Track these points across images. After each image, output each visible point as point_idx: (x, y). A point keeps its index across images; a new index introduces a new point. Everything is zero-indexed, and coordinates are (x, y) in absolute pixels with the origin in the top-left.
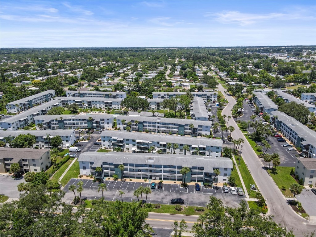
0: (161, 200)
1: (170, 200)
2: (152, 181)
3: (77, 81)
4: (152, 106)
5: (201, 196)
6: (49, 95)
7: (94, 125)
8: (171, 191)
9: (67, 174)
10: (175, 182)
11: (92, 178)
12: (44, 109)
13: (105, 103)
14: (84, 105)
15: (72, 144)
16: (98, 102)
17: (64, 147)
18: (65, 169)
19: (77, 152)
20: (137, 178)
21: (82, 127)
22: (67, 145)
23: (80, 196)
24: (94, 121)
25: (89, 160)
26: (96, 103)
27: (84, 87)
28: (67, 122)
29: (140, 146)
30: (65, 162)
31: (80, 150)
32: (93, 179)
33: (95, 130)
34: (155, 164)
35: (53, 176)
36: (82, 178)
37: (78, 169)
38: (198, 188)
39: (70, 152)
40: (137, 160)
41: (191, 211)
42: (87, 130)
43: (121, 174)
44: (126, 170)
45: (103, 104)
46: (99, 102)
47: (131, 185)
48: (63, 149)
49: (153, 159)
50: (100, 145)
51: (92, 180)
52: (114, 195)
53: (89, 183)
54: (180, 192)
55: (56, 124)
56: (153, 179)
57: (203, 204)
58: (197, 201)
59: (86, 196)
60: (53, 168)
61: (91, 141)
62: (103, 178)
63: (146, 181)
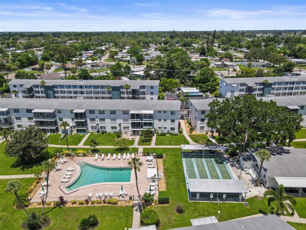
3: (35, 62)
13: (133, 116)
16: (107, 114)
26: (102, 116)
27: (50, 71)
45: (126, 120)
46: (113, 112)
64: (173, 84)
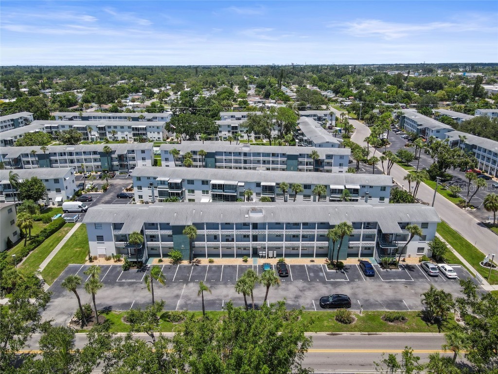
0: (294, 301)
1: (316, 300)
2: (261, 261)
4: (223, 133)
5: (381, 286)
6: (20, 121)
7: (116, 163)
8: (311, 281)
9: (58, 257)
10: (312, 261)
11: (119, 260)
12: (9, 138)
13: (133, 129)
14: (93, 133)
15: (68, 197)
16: (119, 128)
17: (51, 203)
18: (53, 246)
19: (81, 211)
20: (224, 256)
21: (90, 168)
22: (58, 199)
23: (92, 304)
24: (113, 156)
25: (111, 220)
26: (115, 130)
28: (58, 158)
29: (219, 192)
30: (53, 232)
31: (87, 207)
32: (122, 263)
33: (117, 173)
34: (268, 221)
35: (24, 263)
36: (96, 263)
37: (84, 244)
38: (368, 271)
39: (65, 211)
40: (224, 216)
41: (374, 324)
42: (99, 173)
43: (188, 247)
44: (201, 238)
45: (130, 132)
47: (215, 272)
48: (49, 207)
49: (260, 211)
50: (130, 198)
51: (120, 266)
52: (177, 296)
53: (114, 273)
54: (332, 280)
55: (33, 164)
56: (262, 257)
57: (394, 304)
58: (379, 299)
59: (108, 302)
60: (25, 245)
61: (110, 192)
62: (147, 261)
63: (246, 261)
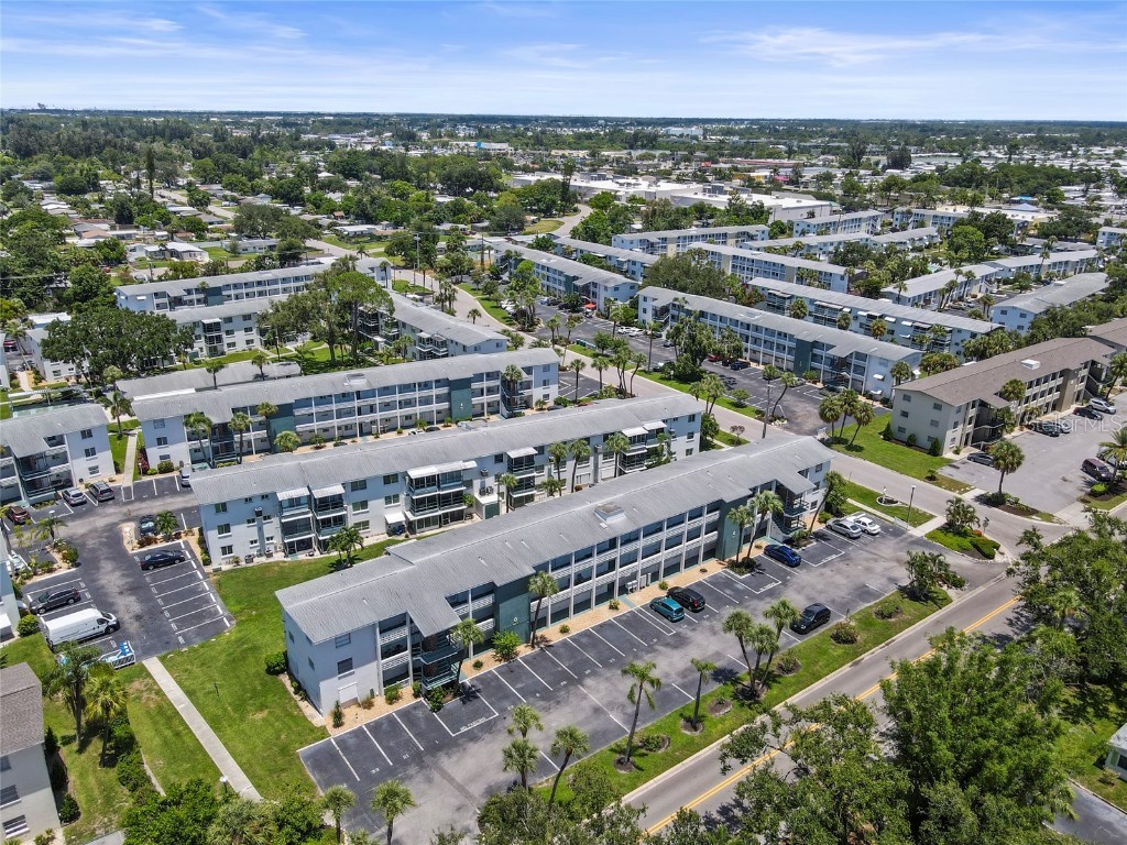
2: (636, 599)
5: (822, 574)
10: (703, 571)
11: (396, 697)
19: (107, 632)
20: (578, 609)
29: (424, 494)
33: (23, 506)
34: (642, 523)
36: (352, 723)
40: (568, 538)
41: (877, 628)
43: (526, 618)
47: (592, 644)
49: (620, 511)
53: (423, 725)
54: (762, 590)
56: (633, 590)
58: (842, 594)
63: (615, 607)
64: (6, 311)
